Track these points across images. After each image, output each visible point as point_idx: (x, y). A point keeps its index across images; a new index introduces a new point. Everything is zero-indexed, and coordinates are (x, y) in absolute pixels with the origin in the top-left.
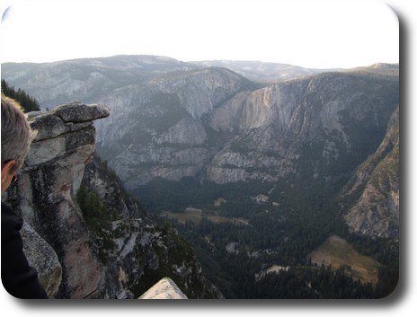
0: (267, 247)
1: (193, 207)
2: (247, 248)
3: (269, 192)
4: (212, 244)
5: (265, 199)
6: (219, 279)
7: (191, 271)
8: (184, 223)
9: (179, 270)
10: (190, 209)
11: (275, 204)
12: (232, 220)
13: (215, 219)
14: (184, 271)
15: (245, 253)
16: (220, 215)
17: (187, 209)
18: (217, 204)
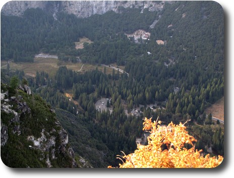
0: (151, 102)
1: (46, 53)
2: (123, 104)
3: (152, 26)
4: (76, 103)
5: (145, 36)
6: (89, 149)
7: (54, 143)
8: (34, 76)
9: (37, 143)
10: (41, 55)
11: (160, 42)
12: (102, 68)
13: (79, 68)
14: (44, 143)
15: (122, 111)
16: (84, 62)
17: (37, 56)
18: (80, 46)
